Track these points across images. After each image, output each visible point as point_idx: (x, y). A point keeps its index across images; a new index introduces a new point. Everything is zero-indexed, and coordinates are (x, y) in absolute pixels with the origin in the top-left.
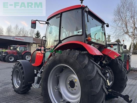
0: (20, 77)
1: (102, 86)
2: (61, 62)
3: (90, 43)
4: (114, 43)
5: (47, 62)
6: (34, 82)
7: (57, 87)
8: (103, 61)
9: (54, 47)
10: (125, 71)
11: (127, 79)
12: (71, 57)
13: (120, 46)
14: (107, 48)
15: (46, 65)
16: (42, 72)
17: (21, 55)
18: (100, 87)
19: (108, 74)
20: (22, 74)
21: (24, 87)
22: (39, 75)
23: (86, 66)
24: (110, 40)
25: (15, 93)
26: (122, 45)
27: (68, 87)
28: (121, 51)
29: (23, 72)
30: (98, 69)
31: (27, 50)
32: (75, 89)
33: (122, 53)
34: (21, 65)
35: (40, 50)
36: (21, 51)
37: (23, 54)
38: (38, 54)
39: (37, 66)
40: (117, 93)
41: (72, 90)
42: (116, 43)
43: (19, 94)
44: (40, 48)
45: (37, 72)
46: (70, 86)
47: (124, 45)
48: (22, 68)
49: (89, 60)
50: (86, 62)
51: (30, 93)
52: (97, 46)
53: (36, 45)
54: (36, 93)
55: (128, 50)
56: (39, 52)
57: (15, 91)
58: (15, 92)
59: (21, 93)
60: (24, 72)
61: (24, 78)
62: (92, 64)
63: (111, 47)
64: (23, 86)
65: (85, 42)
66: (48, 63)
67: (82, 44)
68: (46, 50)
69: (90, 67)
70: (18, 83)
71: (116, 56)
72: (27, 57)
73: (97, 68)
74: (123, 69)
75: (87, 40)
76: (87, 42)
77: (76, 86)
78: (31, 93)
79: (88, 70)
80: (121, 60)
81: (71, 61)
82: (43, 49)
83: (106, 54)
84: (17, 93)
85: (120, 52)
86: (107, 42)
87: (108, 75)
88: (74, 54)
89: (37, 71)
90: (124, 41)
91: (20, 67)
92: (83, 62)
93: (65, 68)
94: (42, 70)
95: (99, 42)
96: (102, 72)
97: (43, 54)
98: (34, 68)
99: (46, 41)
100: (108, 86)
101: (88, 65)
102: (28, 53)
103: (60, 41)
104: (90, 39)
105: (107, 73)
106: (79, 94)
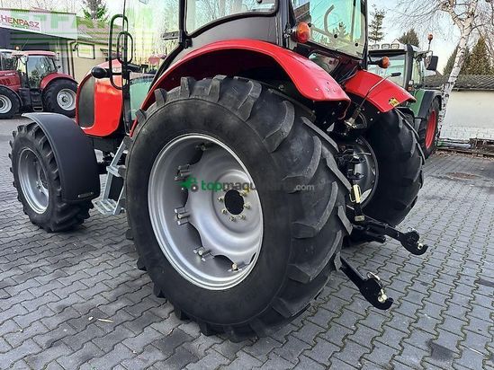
0: (44, 176)
1: (336, 209)
2: (190, 128)
3: (306, 48)
4: (394, 48)
5: (137, 123)
6: (97, 194)
7: (183, 210)
8: (347, 118)
9: (162, 62)
10: (418, 156)
11: (422, 182)
12: (230, 108)
13: (414, 60)
14: (366, 68)
15: (135, 135)
16: (122, 160)
17: (36, 90)
18: (328, 213)
19: (359, 165)
20: (49, 167)
21: (63, 212)
22: (113, 170)
23: (285, 144)
24: (381, 34)
25: (33, 231)
26: (421, 56)
27: (218, 212)
28: (416, 79)
29: (53, 160)
30: (326, 151)
31: (60, 71)
32: (244, 218)
33: (419, 86)
34: (39, 132)
35: (109, 74)
36: (34, 73)
37: (44, 84)
38: (102, 90)
39: (104, 137)
40: (381, 227)
41: (234, 220)
42: (403, 47)
43: (49, 231)
44: (105, 66)
45: (108, 159)
46: (225, 209)
47: (429, 54)
48: (46, 144)
49: (297, 121)
50: (286, 126)
51: (90, 230)
52: (331, 62)
53: (91, 47)
54: (110, 229)
55: (442, 73)
56: (106, 80)
57: (34, 223)
58: (37, 227)
59: (58, 228)
60: (58, 159)
61: (58, 178)
62: (306, 136)
63: (382, 65)
64: (59, 206)
65: (284, 46)
66: (142, 130)
67: (271, 54)
68: (133, 75)
69: (297, 147)
70: (41, 197)
71: (394, 103)
72: (60, 96)
73: (323, 149)
74: (414, 148)
75: (295, 37)
76: (292, 45)
77: (249, 208)
78: (95, 228)
79: (292, 159)
80: (412, 113)
81: (232, 121)
82: (120, 71)
83: (362, 91)
84: (41, 228)
85: (411, 83)
86: (369, 43)
87: (359, 168)
88: (240, 98)
89: (106, 153)
90: (430, 39)
91: (40, 141)
92: (273, 126)
93: (206, 147)
94: (125, 152)
95: (339, 46)
96: (341, 159)
97: (120, 89)
98: (93, 142)
99: (127, 34)
100: (356, 205)
101: (292, 138)
102: (63, 82)
103: (186, 40)
104: (305, 35)
105: (357, 161)
106: (258, 233)
